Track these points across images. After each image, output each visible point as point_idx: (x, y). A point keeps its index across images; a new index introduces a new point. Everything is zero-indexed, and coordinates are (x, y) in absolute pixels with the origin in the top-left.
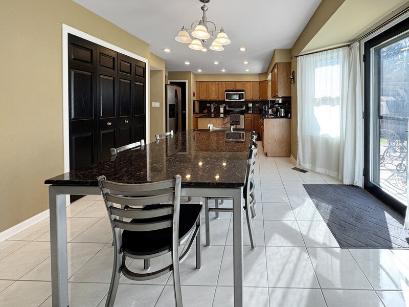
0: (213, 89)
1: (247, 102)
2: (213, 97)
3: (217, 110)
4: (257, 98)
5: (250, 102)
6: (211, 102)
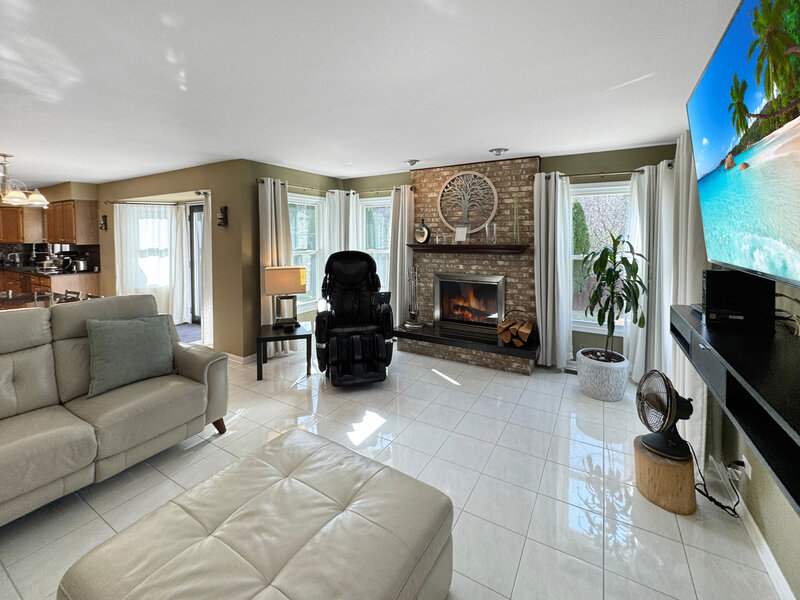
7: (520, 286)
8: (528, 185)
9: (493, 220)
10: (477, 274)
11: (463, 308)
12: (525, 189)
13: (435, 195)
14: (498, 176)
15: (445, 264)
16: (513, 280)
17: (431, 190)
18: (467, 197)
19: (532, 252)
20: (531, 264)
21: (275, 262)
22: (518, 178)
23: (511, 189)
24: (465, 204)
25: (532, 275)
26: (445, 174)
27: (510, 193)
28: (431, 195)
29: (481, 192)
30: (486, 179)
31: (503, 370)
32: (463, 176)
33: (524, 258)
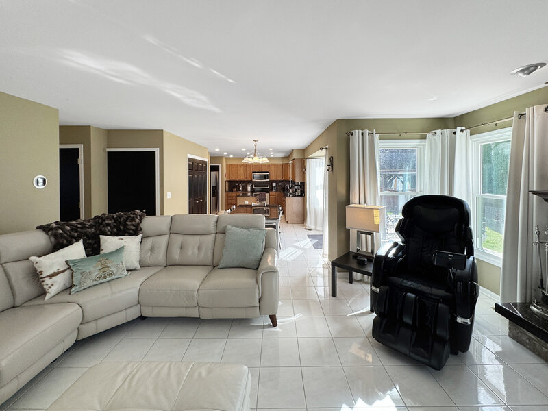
0: (242, 171)
1: (271, 182)
2: (242, 178)
3: (245, 189)
4: (280, 178)
5: (274, 181)
6: (240, 182)
21: (362, 201)
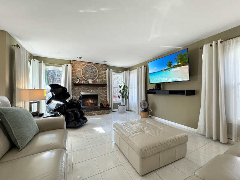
7: (103, 94)
8: (105, 71)
9: (97, 78)
10: (93, 92)
11: (88, 103)
12: (104, 71)
13: (80, 69)
14: (98, 67)
15: (83, 90)
16: (102, 93)
17: (79, 68)
18: (90, 71)
19: (106, 87)
20: (106, 89)
22: (102, 69)
23: (101, 71)
24: (90, 73)
25: (106, 92)
26: (83, 64)
27: (101, 72)
28: (78, 69)
29: (94, 71)
30: (95, 67)
31: (104, 114)
32: (89, 65)
33: (104, 87)
